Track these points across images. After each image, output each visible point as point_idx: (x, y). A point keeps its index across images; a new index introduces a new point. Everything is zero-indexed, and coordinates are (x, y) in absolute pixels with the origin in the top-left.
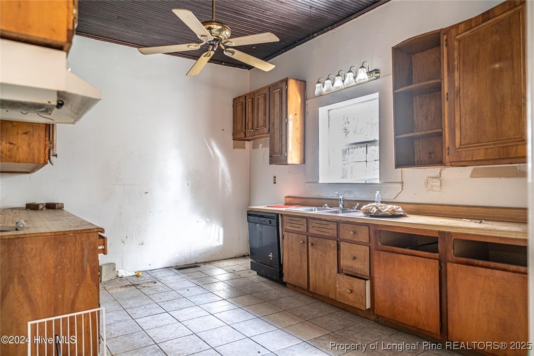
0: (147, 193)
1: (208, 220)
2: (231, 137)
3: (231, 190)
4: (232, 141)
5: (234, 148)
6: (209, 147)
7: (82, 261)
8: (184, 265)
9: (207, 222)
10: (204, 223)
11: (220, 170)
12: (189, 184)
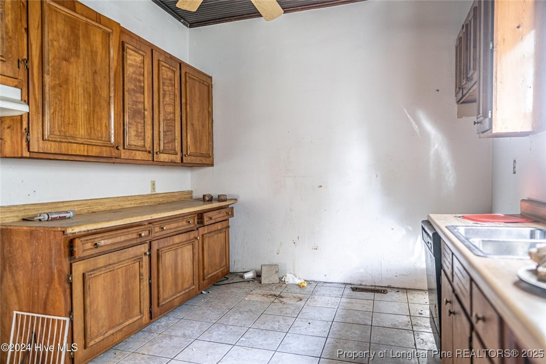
0: (321, 186)
1: (410, 228)
2: (453, 100)
3: (453, 185)
4: (456, 106)
5: (460, 115)
6: (411, 120)
7: (51, 262)
8: (372, 286)
9: (407, 230)
10: (404, 232)
11: (432, 152)
12: (378, 175)
